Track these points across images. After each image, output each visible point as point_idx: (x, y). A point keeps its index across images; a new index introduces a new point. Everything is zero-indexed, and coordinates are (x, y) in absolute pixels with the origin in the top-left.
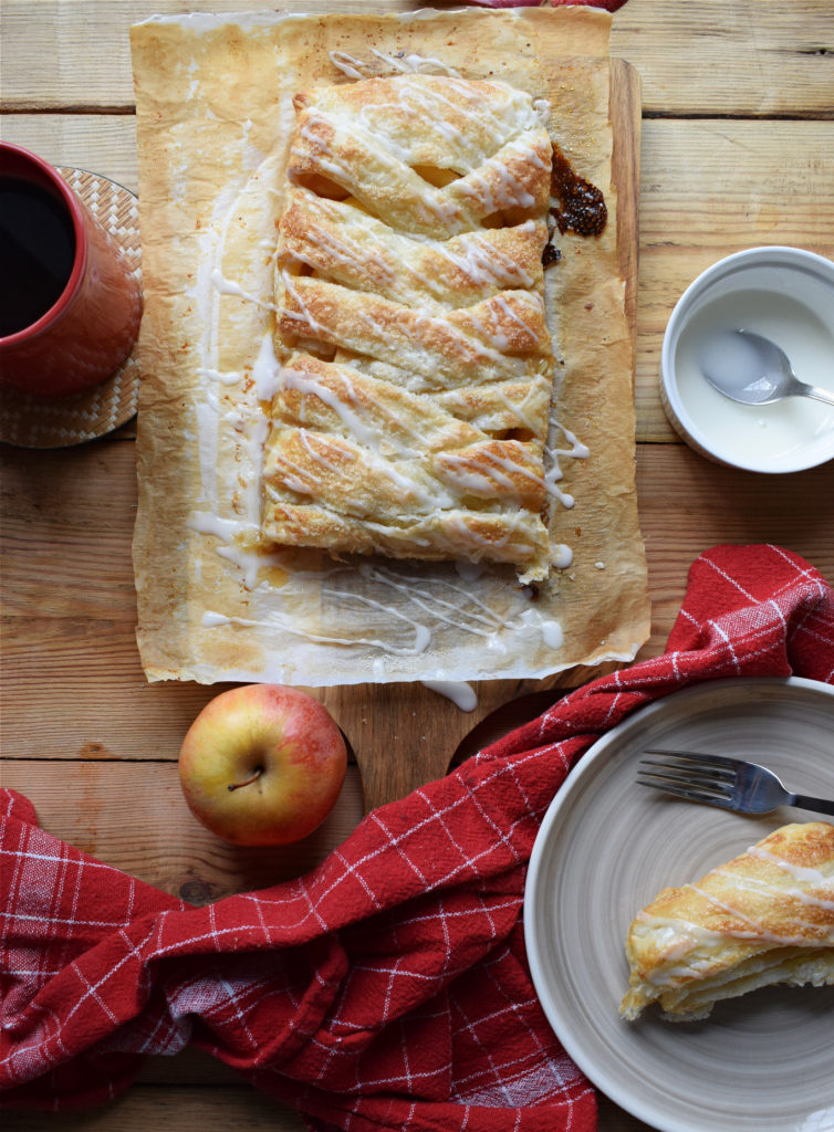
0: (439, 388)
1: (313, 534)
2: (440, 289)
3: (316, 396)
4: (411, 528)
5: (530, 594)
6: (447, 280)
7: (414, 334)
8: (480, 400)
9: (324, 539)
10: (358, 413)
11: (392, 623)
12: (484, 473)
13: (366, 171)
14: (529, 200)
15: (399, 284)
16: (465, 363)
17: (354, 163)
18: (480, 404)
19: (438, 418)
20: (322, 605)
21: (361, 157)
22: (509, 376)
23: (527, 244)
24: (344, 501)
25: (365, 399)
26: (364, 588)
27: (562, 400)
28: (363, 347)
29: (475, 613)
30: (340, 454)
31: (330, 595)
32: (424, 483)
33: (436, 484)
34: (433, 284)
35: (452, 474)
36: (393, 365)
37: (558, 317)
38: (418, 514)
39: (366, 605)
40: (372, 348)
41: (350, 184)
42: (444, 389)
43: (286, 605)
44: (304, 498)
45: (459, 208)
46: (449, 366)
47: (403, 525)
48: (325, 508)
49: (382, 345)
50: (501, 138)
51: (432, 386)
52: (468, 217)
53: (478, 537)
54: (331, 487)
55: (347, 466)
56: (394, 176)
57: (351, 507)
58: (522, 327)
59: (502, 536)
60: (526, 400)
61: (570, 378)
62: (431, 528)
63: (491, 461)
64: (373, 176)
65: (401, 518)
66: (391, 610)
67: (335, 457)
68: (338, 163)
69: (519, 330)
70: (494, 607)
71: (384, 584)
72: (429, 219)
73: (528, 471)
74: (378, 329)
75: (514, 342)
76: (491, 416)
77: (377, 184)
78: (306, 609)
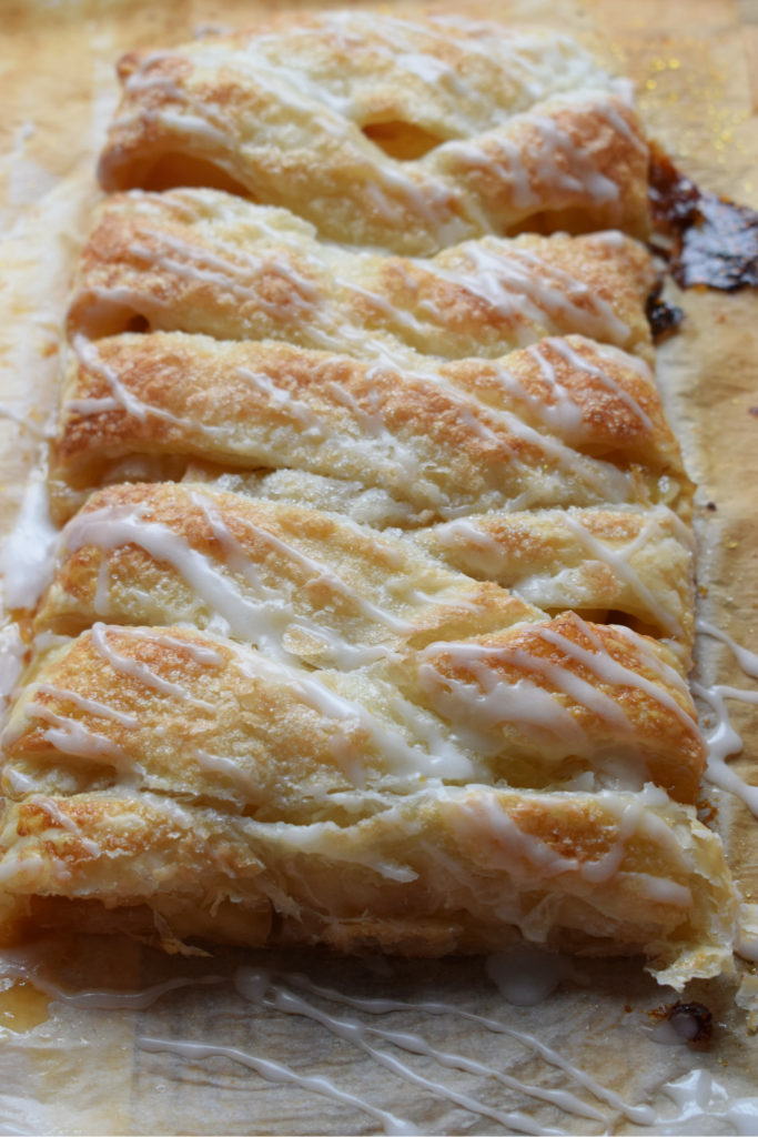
0: (425, 514)
1: (112, 855)
2: (422, 328)
3: (134, 546)
4: (364, 823)
5: (690, 1028)
6: (436, 310)
7: (362, 401)
8: (526, 536)
9: (138, 867)
10: (232, 574)
11: (322, 1116)
12: (547, 683)
13: (256, 123)
14: (606, 188)
15: (328, 314)
16: (485, 455)
17: (232, 108)
18: (526, 542)
19: (425, 573)
20: (136, 1076)
21: (245, 96)
22: (592, 496)
23: (613, 264)
24: (194, 762)
25: (249, 535)
26: (248, 1027)
27: (719, 583)
28: (246, 441)
29: (545, 1084)
30: (185, 654)
31: (158, 1051)
32: (397, 717)
33: (425, 720)
34: (406, 317)
35: (464, 689)
36: (316, 471)
37: (691, 425)
38: (382, 791)
39: (253, 1071)
40: (267, 439)
41: (223, 152)
42: (438, 519)
43: (38, 1078)
44: (95, 772)
45: (458, 192)
46: (448, 465)
47: (342, 816)
48: (144, 790)
49: (289, 428)
50: (536, 89)
51: (410, 511)
52: (475, 212)
53: (541, 848)
54: (160, 729)
55: (204, 679)
56: (317, 130)
57: (212, 777)
58: (611, 391)
59: (603, 848)
60: (634, 543)
61: (734, 537)
62: (416, 827)
63: (561, 654)
64: (271, 131)
65: (340, 798)
66: (320, 1081)
67: (172, 659)
68: (198, 113)
69: (606, 397)
70: (596, 1068)
71: (300, 1016)
72: (396, 212)
73: (657, 689)
74: (279, 397)
75: (598, 421)
76: (554, 574)
77: (283, 146)
78: (89, 1088)
